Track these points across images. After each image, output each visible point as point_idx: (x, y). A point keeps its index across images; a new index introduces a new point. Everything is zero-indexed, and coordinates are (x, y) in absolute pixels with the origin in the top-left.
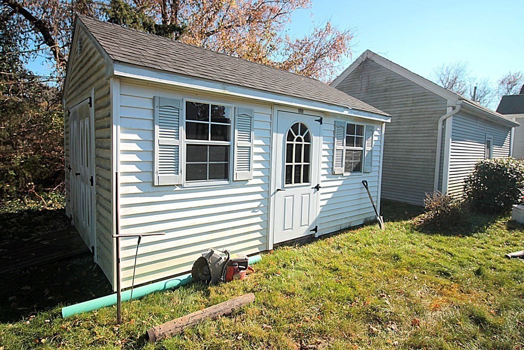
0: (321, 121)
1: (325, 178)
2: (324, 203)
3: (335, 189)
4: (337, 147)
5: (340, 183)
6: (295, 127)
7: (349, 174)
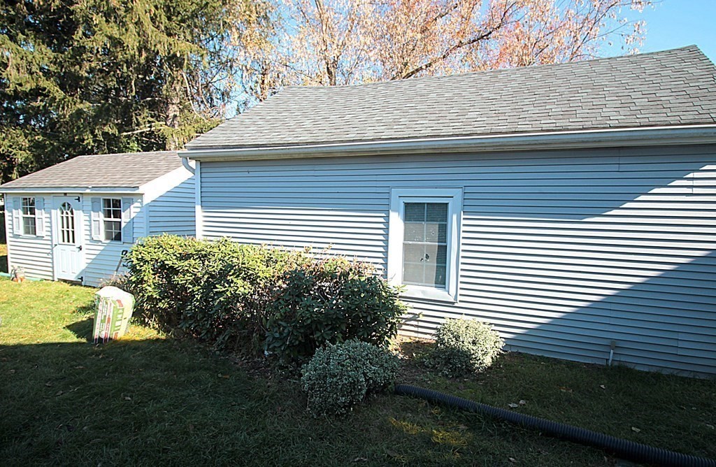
0: (79, 199)
1: (88, 242)
2: (90, 261)
3: (98, 252)
4: (93, 218)
5: (102, 248)
6: (64, 205)
7: (108, 241)
